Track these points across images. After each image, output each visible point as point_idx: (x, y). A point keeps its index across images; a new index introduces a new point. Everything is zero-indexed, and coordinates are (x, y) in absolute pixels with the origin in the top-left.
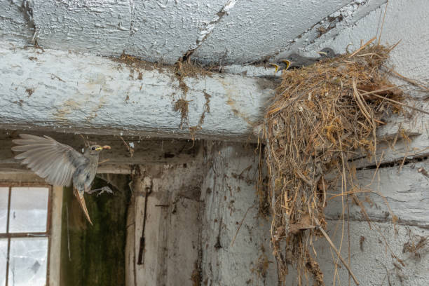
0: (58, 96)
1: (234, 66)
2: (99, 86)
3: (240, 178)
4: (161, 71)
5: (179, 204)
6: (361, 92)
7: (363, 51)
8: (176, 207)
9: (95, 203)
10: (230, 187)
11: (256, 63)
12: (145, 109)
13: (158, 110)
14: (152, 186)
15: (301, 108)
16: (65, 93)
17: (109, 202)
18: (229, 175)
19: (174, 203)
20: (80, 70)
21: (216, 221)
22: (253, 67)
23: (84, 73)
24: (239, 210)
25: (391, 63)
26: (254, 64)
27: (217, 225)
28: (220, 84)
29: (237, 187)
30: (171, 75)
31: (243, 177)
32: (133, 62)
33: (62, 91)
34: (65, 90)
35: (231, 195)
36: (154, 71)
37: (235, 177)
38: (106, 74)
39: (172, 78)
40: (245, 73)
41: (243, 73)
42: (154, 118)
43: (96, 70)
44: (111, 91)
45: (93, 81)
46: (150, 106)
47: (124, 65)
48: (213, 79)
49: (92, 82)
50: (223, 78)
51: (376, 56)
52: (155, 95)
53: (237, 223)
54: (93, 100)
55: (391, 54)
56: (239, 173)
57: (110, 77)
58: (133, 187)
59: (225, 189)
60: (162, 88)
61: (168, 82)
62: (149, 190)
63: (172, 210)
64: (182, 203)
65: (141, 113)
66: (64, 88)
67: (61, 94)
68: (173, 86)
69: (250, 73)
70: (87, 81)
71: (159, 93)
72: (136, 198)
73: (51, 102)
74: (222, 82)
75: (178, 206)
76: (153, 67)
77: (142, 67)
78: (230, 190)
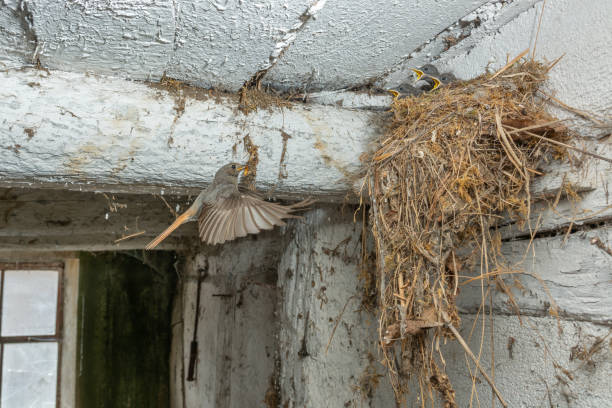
0: (71, 138)
1: (324, 93)
2: (130, 124)
3: (333, 255)
4: (218, 101)
5: (246, 293)
6: (508, 130)
7: (510, 69)
8: (241, 297)
10: (319, 269)
11: (356, 89)
12: (197, 155)
14: (207, 268)
15: (421, 153)
16: (81, 134)
18: (318, 250)
19: (239, 291)
20: (102, 101)
21: (300, 316)
22: (353, 94)
23: (108, 104)
24: (333, 301)
25: (551, 87)
26: (353, 90)
27: (302, 322)
28: (305, 119)
29: (329, 269)
30: (233, 106)
31: (338, 254)
32: (178, 89)
33: (77, 131)
34: (80, 130)
35: (322, 279)
36: (209, 101)
37: (327, 253)
38: (139, 106)
39: (235, 111)
40: (340, 103)
41: (337, 102)
42: (209, 169)
43: (125, 100)
44: (147, 130)
45: (121, 116)
46: (203, 152)
47: (165, 92)
48: (295, 112)
49: (119, 117)
50: (309, 110)
51: (529, 78)
52: (210, 135)
53: (331, 320)
54: (120, 143)
55: (551, 74)
56: (332, 248)
57: (145, 110)
58: (180, 268)
59: (313, 271)
60: (220, 126)
61: (228, 116)
62: (203, 273)
63: (237, 302)
64: (251, 292)
65: (191, 162)
66: (79, 126)
67: (75, 135)
68: (237, 123)
69: (348, 103)
70: (113, 116)
71: (216, 133)
72: (185, 285)
73: (61, 148)
74: (307, 117)
75: (245, 296)
76: (207, 95)
77: (191, 96)
78: (320, 272)
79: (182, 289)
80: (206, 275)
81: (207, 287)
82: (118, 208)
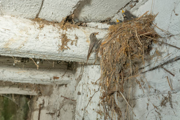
0: (6, 36)
1: (91, 23)
2: (25, 32)
3: (95, 84)
4: (54, 26)
5: (62, 110)
6: (139, 35)
8: (59, 113)
9: (3, 117)
10: (90, 90)
11: (103, 22)
12: (46, 43)
13: (52, 44)
14: (44, 103)
16: (10, 35)
17: (13, 116)
18: (90, 83)
19: (59, 110)
20: (16, 25)
21: (82, 110)
22: (101, 23)
23: (18, 26)
24: (95, 102)
26: (101, 22)
27: (83, 112)
28: (83, 32)
29: (93, 90)
30: (59, 27)
31: (97, 84)
32: (40, 21)
33: (8, 34)
34: (10, 34)
35: (90, 94)
36: (51, 25)
37: (93, 83)
38: (28, 27)
39: (59, 29)
40: (97, 27)
41: (96, 26)
42: (50, 48)
43: (24, 25)
44: (30, 35)
45: (22, 30)
46: (48, 42)
47: (36, 22)
48: (80, 30)
49: (21, 30)
50: (85, 29)
52: (51, 37)
53: (94, 109)
54: (22, 38)
56: (95, 82)
57: (30, 28)
58: (30, 105)
59: (87, 91)
60: (54, 34)
61: (57, 31)
62: (41, 106)
63: (57, 115)
64: (64, 109)
65: (44, 46)
66: (9, 33)
67: (8, 35)
68: (60, 33)
69: (99, 27)
70: (20, 30)
71: (53, 36)
72: (32, 113)
73: (3, 39)
74: (84, 31)
75: (61, 112)
76: (50, 23)
77: (45, 23)
78: (90, 91)
79: (31, 116)
80: (43, 107)
81: (43, 112)
82: (17, 62)
